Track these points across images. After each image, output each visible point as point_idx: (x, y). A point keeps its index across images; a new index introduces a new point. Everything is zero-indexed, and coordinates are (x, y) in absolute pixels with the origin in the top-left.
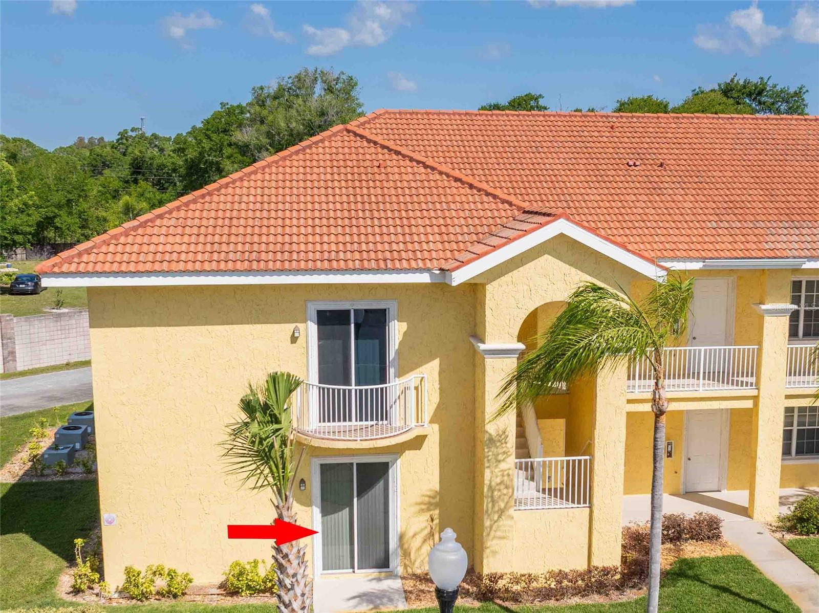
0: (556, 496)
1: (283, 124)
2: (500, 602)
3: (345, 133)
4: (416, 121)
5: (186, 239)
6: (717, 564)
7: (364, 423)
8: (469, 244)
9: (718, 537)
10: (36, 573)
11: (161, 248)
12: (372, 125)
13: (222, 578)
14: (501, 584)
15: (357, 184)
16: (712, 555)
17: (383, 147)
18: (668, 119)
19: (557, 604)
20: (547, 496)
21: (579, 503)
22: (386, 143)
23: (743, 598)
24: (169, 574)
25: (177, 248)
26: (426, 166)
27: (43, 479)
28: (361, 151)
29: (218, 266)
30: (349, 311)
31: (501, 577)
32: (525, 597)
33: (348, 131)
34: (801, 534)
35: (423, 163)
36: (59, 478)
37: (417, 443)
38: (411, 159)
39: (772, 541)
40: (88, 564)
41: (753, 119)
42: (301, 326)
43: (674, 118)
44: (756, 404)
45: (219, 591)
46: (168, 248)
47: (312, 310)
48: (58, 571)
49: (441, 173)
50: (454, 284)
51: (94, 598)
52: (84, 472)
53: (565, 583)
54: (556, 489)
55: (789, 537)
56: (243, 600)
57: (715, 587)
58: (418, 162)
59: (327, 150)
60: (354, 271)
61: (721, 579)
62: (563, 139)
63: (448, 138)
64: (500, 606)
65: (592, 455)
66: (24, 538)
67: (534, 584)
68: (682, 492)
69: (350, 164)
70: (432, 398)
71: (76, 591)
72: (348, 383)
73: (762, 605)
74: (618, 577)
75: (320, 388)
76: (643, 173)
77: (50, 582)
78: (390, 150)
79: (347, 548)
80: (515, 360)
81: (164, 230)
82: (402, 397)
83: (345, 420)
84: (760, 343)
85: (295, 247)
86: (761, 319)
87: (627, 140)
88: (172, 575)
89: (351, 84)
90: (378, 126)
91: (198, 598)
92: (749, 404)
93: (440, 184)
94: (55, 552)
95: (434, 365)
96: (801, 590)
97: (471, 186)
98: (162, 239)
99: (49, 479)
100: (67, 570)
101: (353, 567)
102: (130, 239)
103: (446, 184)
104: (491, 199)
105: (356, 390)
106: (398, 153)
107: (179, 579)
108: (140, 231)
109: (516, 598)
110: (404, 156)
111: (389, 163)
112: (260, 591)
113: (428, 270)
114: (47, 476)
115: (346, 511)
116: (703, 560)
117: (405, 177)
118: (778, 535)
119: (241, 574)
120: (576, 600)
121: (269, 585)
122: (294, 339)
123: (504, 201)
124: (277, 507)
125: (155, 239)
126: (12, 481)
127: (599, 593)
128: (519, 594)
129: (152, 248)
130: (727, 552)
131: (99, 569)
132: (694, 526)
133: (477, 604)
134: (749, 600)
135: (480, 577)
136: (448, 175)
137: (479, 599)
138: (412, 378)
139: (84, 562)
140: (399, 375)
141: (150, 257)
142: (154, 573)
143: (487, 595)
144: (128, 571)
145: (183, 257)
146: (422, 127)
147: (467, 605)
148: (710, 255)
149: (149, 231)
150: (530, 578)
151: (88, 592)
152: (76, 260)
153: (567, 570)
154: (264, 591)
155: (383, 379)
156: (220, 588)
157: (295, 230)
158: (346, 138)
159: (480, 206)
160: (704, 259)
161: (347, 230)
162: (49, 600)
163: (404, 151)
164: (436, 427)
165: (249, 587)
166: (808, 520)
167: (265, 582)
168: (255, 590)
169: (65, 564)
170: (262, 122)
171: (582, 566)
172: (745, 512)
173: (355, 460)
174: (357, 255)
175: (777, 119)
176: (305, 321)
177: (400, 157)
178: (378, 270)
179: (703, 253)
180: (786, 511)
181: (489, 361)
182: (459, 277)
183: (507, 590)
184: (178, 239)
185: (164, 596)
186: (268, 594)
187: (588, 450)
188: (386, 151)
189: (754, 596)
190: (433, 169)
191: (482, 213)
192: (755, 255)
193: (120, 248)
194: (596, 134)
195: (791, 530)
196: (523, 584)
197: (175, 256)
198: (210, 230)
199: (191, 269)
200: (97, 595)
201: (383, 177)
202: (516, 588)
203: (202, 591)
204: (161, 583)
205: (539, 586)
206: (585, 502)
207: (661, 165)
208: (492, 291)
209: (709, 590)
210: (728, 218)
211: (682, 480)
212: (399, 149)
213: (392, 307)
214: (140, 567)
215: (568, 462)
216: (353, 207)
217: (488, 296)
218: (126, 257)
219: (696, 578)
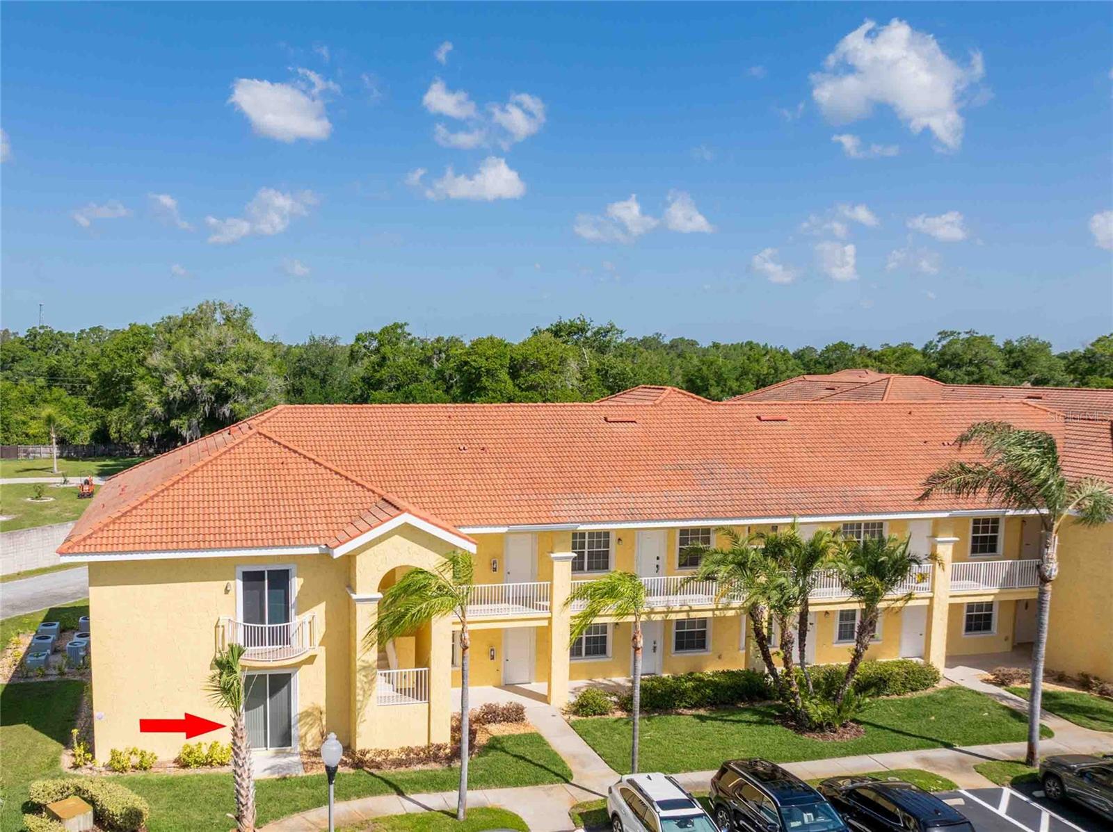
0: (405, 695)
1: (187, 351)
2: (368, 769)
3: (258, 435)
4: (307, 415)
5: (154, 526)
6: (518, 739)
7: (275, 647)
8: (345, 525)
9: (523, 719)
10: (44, 754)
11: (138, 533)
12: (275, 419)
13: (176, 756)
14: (368, 757)
15: (268, 478)
16: (517, 733)
17: (285, 447)
18: (491, 408)
19: (407, 770)
20: (399, 694)
21: (421, 700)
22: (287, 444)
23: (534, 763)
24: (141, 754)
25: (149, 532)
26: (315, 463)
27: (29, 680)
28: (270, 450)
29: (178, 546)
30: (264, 572)
31: (368, 752)
32: (385, 765)
33: (260, 434)
34: (582, 716)
35: (313, 460)
36: (39, 680)
37: (311, 660)
38: (305, 457)
39: (561, 721)
40: (82, 747)
41: (553, 406)
42: (232, 582)
43: (495, 407)
44: (550, 623)
45: (174, 765)
46: (143, 532)
47: (239, 571)
48: (59, 753)
49: (326, 468)
50: (335, 557)
51: (89, 771)
52: (59, 674)
53: (412, 755)
54: (405, 689)
55: (574, 718)
56: (192, 771)
57: (515, 756)
58: (310, 459)
59: (246, 450)
60: (268, 547)
61: (520, 750)
62: (414, 428)
63: (330, 429)
64: (367, 772)
65: (429, 667)
66: (27, 728)
67: (391, 757)
68: (503, 684)
69: (262, 461)
70: (320, 629)
71: (76, 766)
72: (263, 622)
73: (546, 769)
74: (448, 751)
75: (245, 626)
76: (470, 456)
77: (55, 762)
78: (290, 449)
79: (262, 732)
80: (377, 605)
81: (138, 519)
82: (300, 629)
83: (262, 645)
84: (551, 580)
85: (228, 530)
86: (552, 563)
87: (460, 427)
88: (143, 754)
89: (247, 314)
90: (280, 420)
91: (160, 770)
92: (545, 623)
93: (325, 476)
94: (53, 738)
95: (322, 606)
96: (574, 757)
97: (347, 478)
98: (138, 526)
99: (33, 680)
100: (65, 751)
101: (266, 746)
102: (117, 527)
103: (330, 476)
104: (361, 489)
105: (269, 628)
106: (295, 452)
107: (147, 757)
108: (123, 519)
109: (378, 766)
110: (300, 454)
111: (289, 460)
112: (203, 764)
113: (318, 545)
114: (31, 677)
115: (262, 707)
116: (510, 737)
117: (301, 471)
118: (566, 717)
119: (190, 753)
120: (419, 767)
121: (210, 760)
122: (227, 591)
123: (369, 490)
124: (234, 719)
125: (133, 526)
126: (5, 682)
127: (435, 761)
128: (380, 763)
129: (132, 533)
130: (528, 731)
131: (91, 750)
132: (505, 712)
133: (352, 771)
134: (537, 765)
135: (354, 753)
136: (331, 470)
137: (353, 768)
138: (306, 616)
139: (79, 745)
140: (298, 613)
141: (132, 540)
142: (131, 753)
143: (359, 765)
144: (113, 752)
145: (154, 539)
146: (312, 419)
147: (346, 772)
148: (513, 522)
149: (128, 519)
150: (388, 753)
151: (84, 767)
152: (82, 543)
153: (413, 747)
154: (206, 765)
155: (287, 619)
156: (174, 762)
157: (227, 517)
158: (259, 440)
159: (352, 494)
160: (508, 525)
161: (263, 516)
162: (58, 774)
163: (300, 451)
164: (323, 648)
165: (196, 762)
166: (586, 706)
167: (207, 759)
168: (200, 764)
169: (63, 747)
170: (169, 348)
171: (423, 743)
172: (544, 699)
173: (268, 673)
174: (270, 535)
175: (571, 406)
176: (234, 579)
177: (297, 455)
178: (284, 546)
179: (508, 521)
180: (573, 700)
181: (359, 606)
182: (338, 553)
183: (372, 761)
184: (149, 526)
185: (137, 769)
186: (208, 766)
187: (427, 665)
188: (287, 450)
189: (541, 762)
190: (320, 465)
191: (354, 500)
192: (544, 522)
193: (110, 534)
194: (438, 423)
195: (575, 713)
196: (384, 757)
197: (148, 539)
198: (170, 518)
199: (160, 548)
200: (91, 769)
201: (286, 471)
202: (379, 759)
203: (162, 765)
204: (135, 760)
205: (395, 757)
206: (425, 699)
207: (483, 449)
208: (361, 560)
209: (510, 758)
210: (528, 492)
211: (502, 676)
212: (296, 448)
213: (293, 568)
214: (120, 748)
215: (417, 672)
216: (266, 497)
217: (358, 563)
218: (115, 540)
219: (503, 750)
